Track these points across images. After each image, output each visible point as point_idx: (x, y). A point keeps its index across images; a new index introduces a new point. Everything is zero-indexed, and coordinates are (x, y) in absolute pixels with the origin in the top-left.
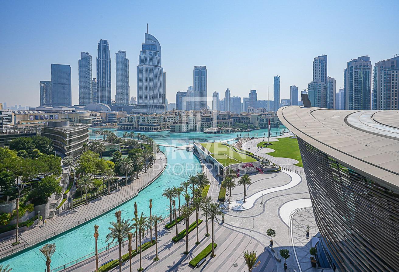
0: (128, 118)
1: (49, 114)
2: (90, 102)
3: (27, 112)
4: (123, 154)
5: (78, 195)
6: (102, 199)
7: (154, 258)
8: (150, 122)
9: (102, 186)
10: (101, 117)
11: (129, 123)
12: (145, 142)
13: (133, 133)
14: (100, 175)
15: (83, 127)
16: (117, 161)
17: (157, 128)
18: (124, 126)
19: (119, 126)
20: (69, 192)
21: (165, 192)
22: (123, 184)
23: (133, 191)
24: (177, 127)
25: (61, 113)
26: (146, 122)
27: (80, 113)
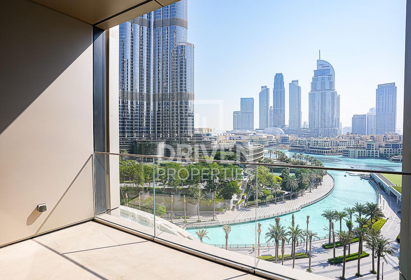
0: (299, 141)
1: (238, 136)
2: (267, 127)
3: (225, 134)
4: (291, 172)
5: (252, 198)
6: (269, 206)
7: (307, 268)
8: (321, 146)
9: (270, 196)
10: (275, 139)
11: (299, 145)
12: (313, 163)
13: (302, 155)
14: (269, 186)
15: (259, 147)
16: (285, 177)
17: (328, 152)
18: (295, 148)
19: (291, 147)
20: (246, 195)
21: (325, 213)
22: (288, 198)
23: (297, 206)
24: (351, 152)
25: (246, 135)
26: (317, 145)
27: (259, 135)
